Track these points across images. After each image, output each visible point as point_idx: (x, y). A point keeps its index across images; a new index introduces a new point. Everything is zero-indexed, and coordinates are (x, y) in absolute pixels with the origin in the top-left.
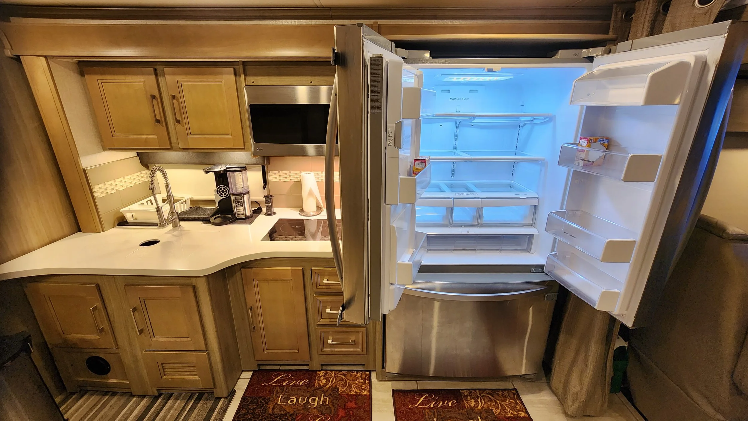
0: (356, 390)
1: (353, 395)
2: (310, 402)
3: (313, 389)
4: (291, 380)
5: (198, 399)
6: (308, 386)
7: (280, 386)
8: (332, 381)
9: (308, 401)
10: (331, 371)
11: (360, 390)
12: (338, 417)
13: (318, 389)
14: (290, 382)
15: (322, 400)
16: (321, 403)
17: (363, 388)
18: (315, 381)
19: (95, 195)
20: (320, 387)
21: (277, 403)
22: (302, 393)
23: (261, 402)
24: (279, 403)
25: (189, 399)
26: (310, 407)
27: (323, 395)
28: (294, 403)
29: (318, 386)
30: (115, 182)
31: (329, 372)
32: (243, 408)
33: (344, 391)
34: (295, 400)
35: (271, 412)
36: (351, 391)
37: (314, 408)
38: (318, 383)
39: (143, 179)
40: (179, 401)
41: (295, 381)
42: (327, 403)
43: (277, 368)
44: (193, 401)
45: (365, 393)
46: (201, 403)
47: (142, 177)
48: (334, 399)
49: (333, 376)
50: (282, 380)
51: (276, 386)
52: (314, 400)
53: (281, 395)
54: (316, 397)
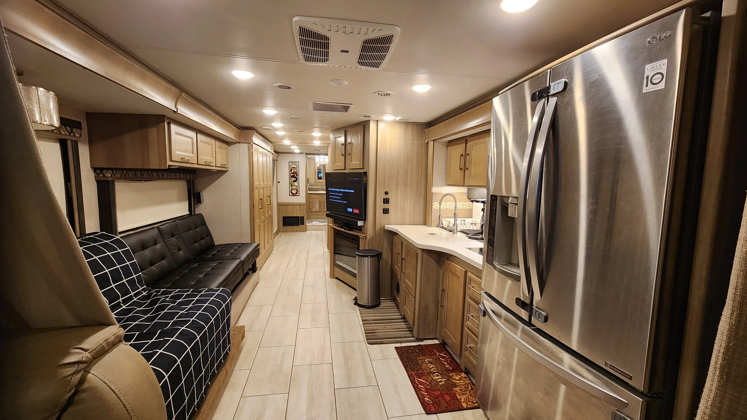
0: (463, 399)
1: (457, 398)
2: (435, 375)
3: (447, 373)
4: (446, 361)
5: (409, 331)
6: (447, 370)
7: (438, 357)
8: (461, 383)
9: (435, 373)
10: (470, 380)
11: (464, 401)
12: (432, 391)
13: (449, 376)
14: (444, 361)
15: (440, 380)
16: (438, 380)
17: (468, 403)
18: (454, 373)
19: (433, 207)
20: (451, 377)
21: (425, 360)
22: (439, 369)
23: (422, 353)
24: (426, 361)
25: (408, 328)
26: (432, 375)
27: (445, 380)
28: (430, 367)
29: (451, 376)
30: (446, 203)
31: (468, 379)
32: (414, 347)
33: (457, 391)
34: (432, 366)
35: (417, 359)
36: (460, 395)
37: (432, 378)
38: (453, 375)
39: (466, 207)
40: (405, 326)
41: (446, 363)
42: (440, 384)
43: (451, 352)
44: (408, 329)
45: (463, 405)
46: (409, 332)
47: (466, 205)
48: (445, 386)
49: (466, 382)
50: (443, 357)
51: (437, 356)
52: (438, 376)
53: (432, 360)
54: (441, 376)
